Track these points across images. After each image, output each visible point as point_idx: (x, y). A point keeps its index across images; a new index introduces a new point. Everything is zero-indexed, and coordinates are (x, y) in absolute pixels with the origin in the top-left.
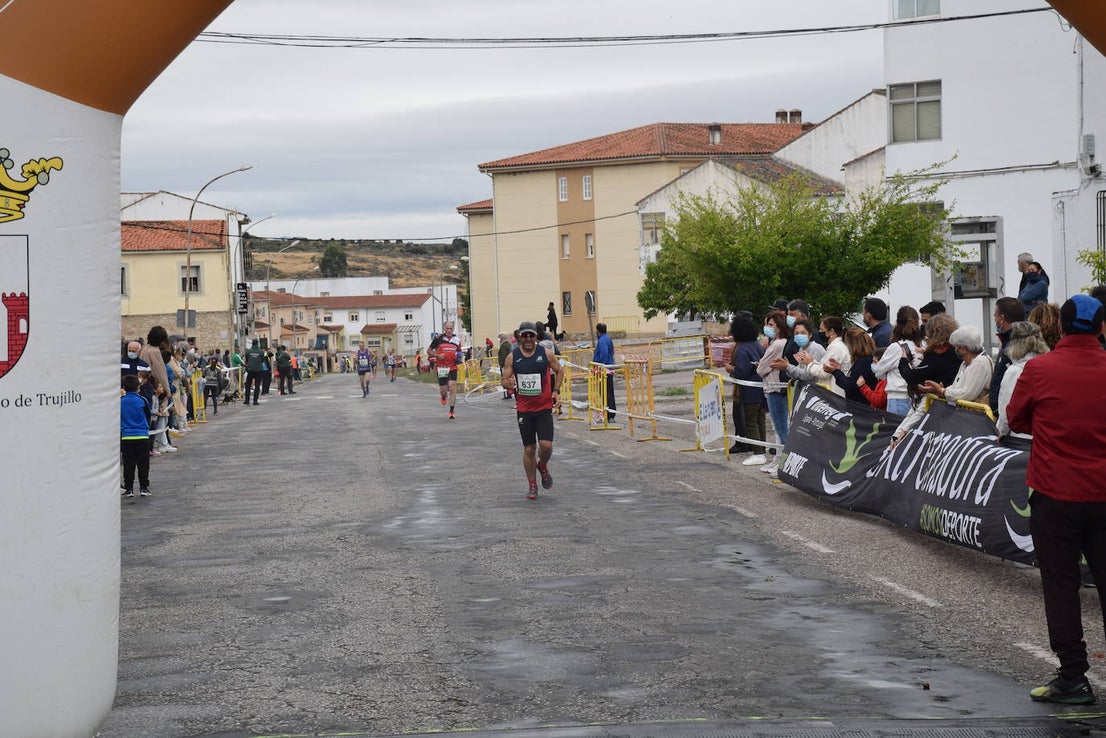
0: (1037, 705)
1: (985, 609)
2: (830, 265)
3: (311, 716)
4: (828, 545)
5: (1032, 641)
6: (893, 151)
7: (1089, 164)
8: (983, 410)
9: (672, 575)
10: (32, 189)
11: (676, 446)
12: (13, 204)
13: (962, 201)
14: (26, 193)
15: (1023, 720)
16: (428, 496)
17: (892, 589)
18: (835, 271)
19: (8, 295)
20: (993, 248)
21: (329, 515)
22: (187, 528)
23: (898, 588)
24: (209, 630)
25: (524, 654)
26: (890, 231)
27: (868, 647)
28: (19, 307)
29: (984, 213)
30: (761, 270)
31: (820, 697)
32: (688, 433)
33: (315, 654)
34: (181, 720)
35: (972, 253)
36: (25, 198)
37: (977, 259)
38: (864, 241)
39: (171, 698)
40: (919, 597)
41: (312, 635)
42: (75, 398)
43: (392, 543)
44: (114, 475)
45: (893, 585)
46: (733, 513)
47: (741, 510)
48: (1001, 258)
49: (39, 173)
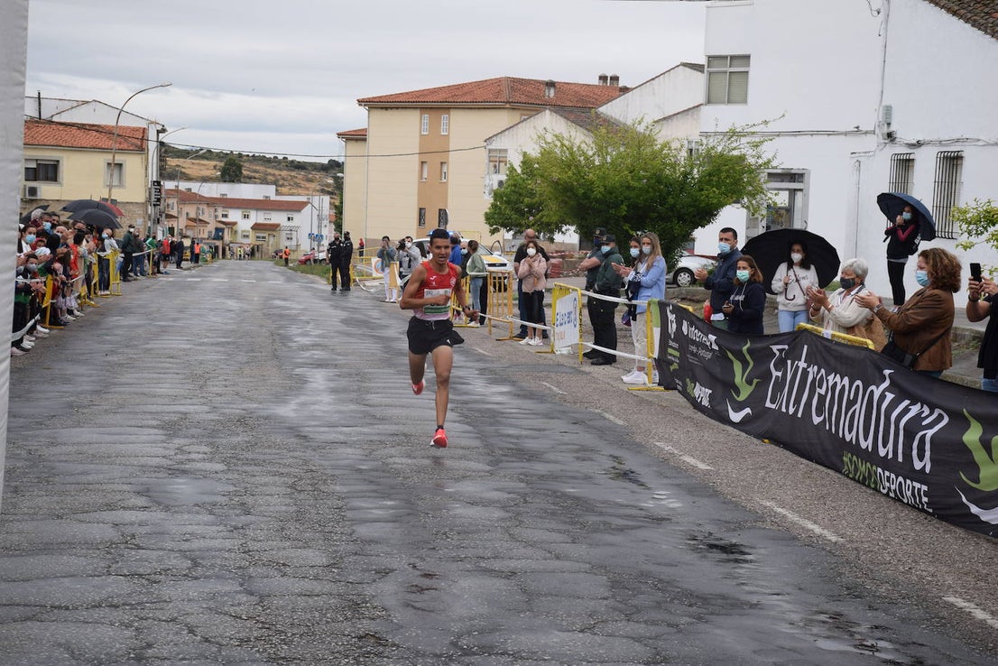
4: (703, 461)
5: (961, 595)
6: (707, 110)
7: (886, 130)
16: (319, 381)
20: (799, 195)
29: (796, 165)
30: (610, 200)
35: (782, 199)
37: (785, 204)
38: (700, 181)
45: (783, 511)
46: (605, 419)
47: (612, 418)
48: (806, 205)
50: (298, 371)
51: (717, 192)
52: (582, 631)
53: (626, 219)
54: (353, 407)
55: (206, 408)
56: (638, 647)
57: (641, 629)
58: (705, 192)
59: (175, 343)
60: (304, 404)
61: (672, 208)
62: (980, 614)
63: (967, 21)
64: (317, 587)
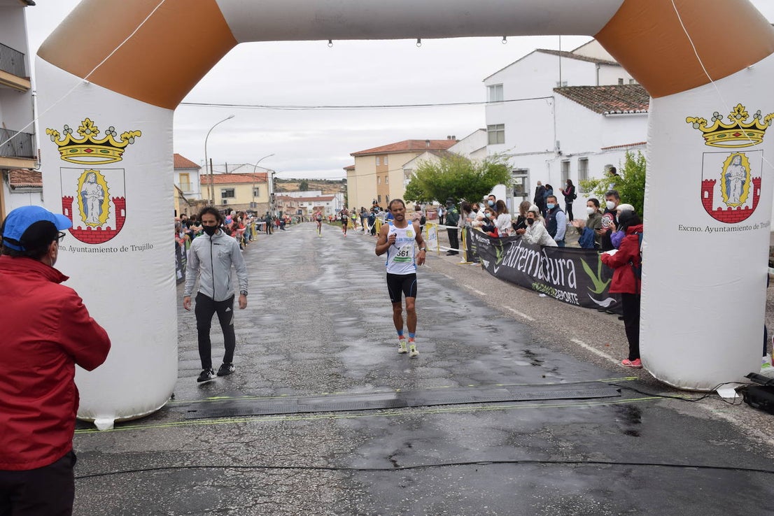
1: (553, 322)
2: (473, 185)
4: (483, 291)
6: (490, 146)
7: (558, 151)
10: (126, 146)
12: (117, 154)
13: (516, 163)
14: (123, 148)
17: (513, 312)
19: (115, 198)
20: (526, 179)
23: (516, 312)
25: (366, 348)
26: (493, 173)
28: (120, 204)
29: (523, 167)
30: (448, 187)
35: (519, 181)
36: (123, 150)
37: (521, 183)
38: (484, 176)
40: (525, 316)
42: (149, 247)
44: (172, 282)
45: (513, 310)
46: (445, 277)
47: (448, 276)
48: (529, 183)
49: (129, 138)
50: (322, 267)
51: (492, 180)
52: (422, 366)
53: (456, 194)
54: (342, 280)
55: (283, 285)
56: (443, 371)
57: (446, 363)
58: (487, 181)
59: (275, 259)
60: (323, 280)
61: (474, 188)
62: (584, 345)
63: (585, 106)
64: (315, 355)
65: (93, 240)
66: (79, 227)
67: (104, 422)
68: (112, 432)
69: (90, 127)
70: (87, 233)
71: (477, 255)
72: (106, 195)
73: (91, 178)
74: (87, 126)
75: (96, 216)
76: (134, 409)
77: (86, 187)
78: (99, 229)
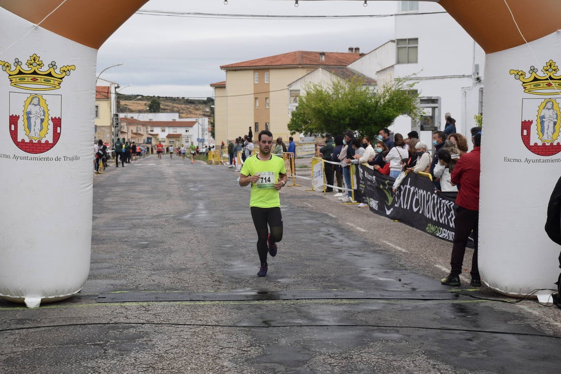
0: (443, 286)
1: (425, 253)
2: (370, 115)
3: (162, 285)
4: (364, 229)
5: (441, 265)
6: (397, 67)
7: (476, 77)
8: (429, 176)
9: (302, 238)
10: (64, 77)
11: (303, 189)
12: (56, 83)
13: (425, 90)
14: (61, 79)
15: (435, 292)
16: (201, 205)
17: (389, 245)
18: (371, 118)
19: (53, 118)
20: (437, 109)
21: (161, 212)
22: (102, 215)
23: (391, 245)
24: (118, 253)
25: (244, 266)
26: (395, 102)
27: (378, 266)
28: (57, 122)
29: (433, 95)
30: (341, 116)
31: (359, 283)
32: (308, 183)
33: (161, 263)
34: (112, 285)
35: (428, 112)
36: (61, 80)
37: (430, 114)
38: (384, 105)
39: (106, 277)
40: (399, 248)
41: (160, 257)
42: (77, 158)
43: (187, 223)
44: (91, 189)
45: (390, 244)
46: (328, 215)
47: (330, 214)
48: (440, 114)
49: (66, 71)
51: (392, 110)
53: (349, 125)
58: (386, 110)
62: (444, 269)
65: (34, 150)
66: (23, 140)
67: (32, 301)
68: (39, 309)
69: (36, 61)
70: (30, 145)
71: (364, 195)
72: (46, 115)
73: (35, 101)
74: (34, 59)
75: (37, 131)
76: (57, 291)
77: (31, 108)
78: (39, 142)
